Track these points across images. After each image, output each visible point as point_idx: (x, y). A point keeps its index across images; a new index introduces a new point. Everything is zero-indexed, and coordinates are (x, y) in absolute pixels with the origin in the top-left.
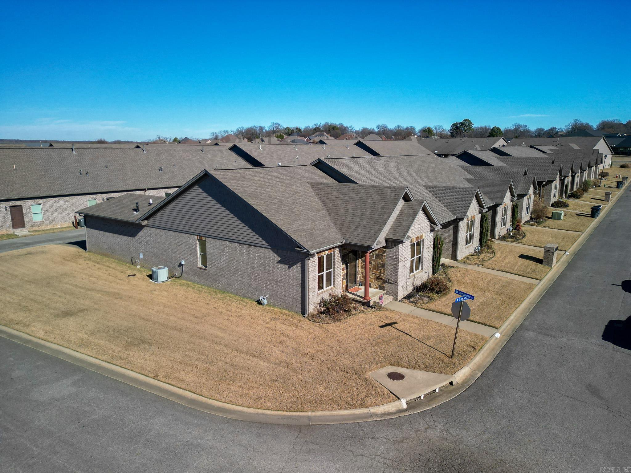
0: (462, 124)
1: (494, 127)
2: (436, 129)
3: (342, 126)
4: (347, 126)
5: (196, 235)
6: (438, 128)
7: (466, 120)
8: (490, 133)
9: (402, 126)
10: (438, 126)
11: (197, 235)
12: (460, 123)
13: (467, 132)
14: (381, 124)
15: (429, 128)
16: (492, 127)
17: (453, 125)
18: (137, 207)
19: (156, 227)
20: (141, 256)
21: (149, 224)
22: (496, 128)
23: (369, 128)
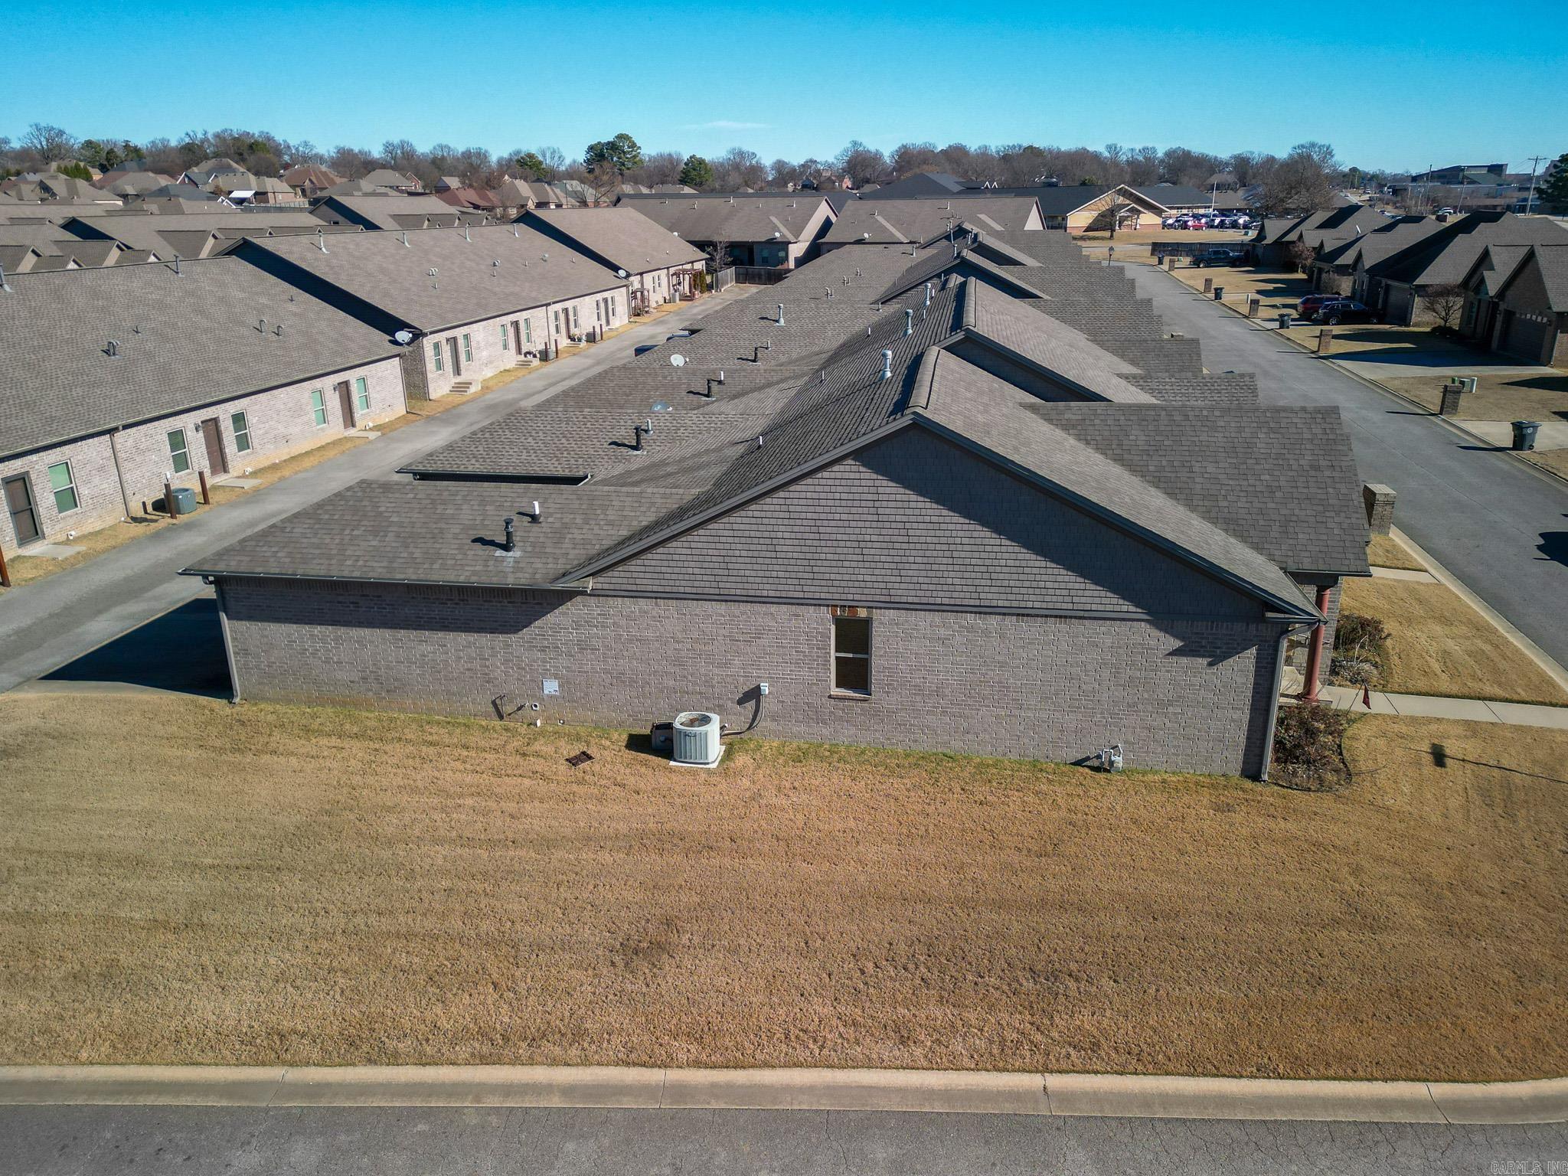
0: (612, 146)
1: (691, 157)
2: (544, 156)
3: (269, 139)
4: (285, 141)
5: (824, 605)
6: (548, 155)
7: (621, 137)
8: (684, 173)
9: (452, 147)
10: (549, 148)
11: (828, 606)
12: (609, 143)
13: (628, 169)
14: (396, 140)
15: (531, 156)
16: (686, 157)
17: (591, 148)
18: (509, 535)
19: (635, 595)
20: (551, 687)
21: (599, 586)
22: (697, 159)
23: (356, 150)
